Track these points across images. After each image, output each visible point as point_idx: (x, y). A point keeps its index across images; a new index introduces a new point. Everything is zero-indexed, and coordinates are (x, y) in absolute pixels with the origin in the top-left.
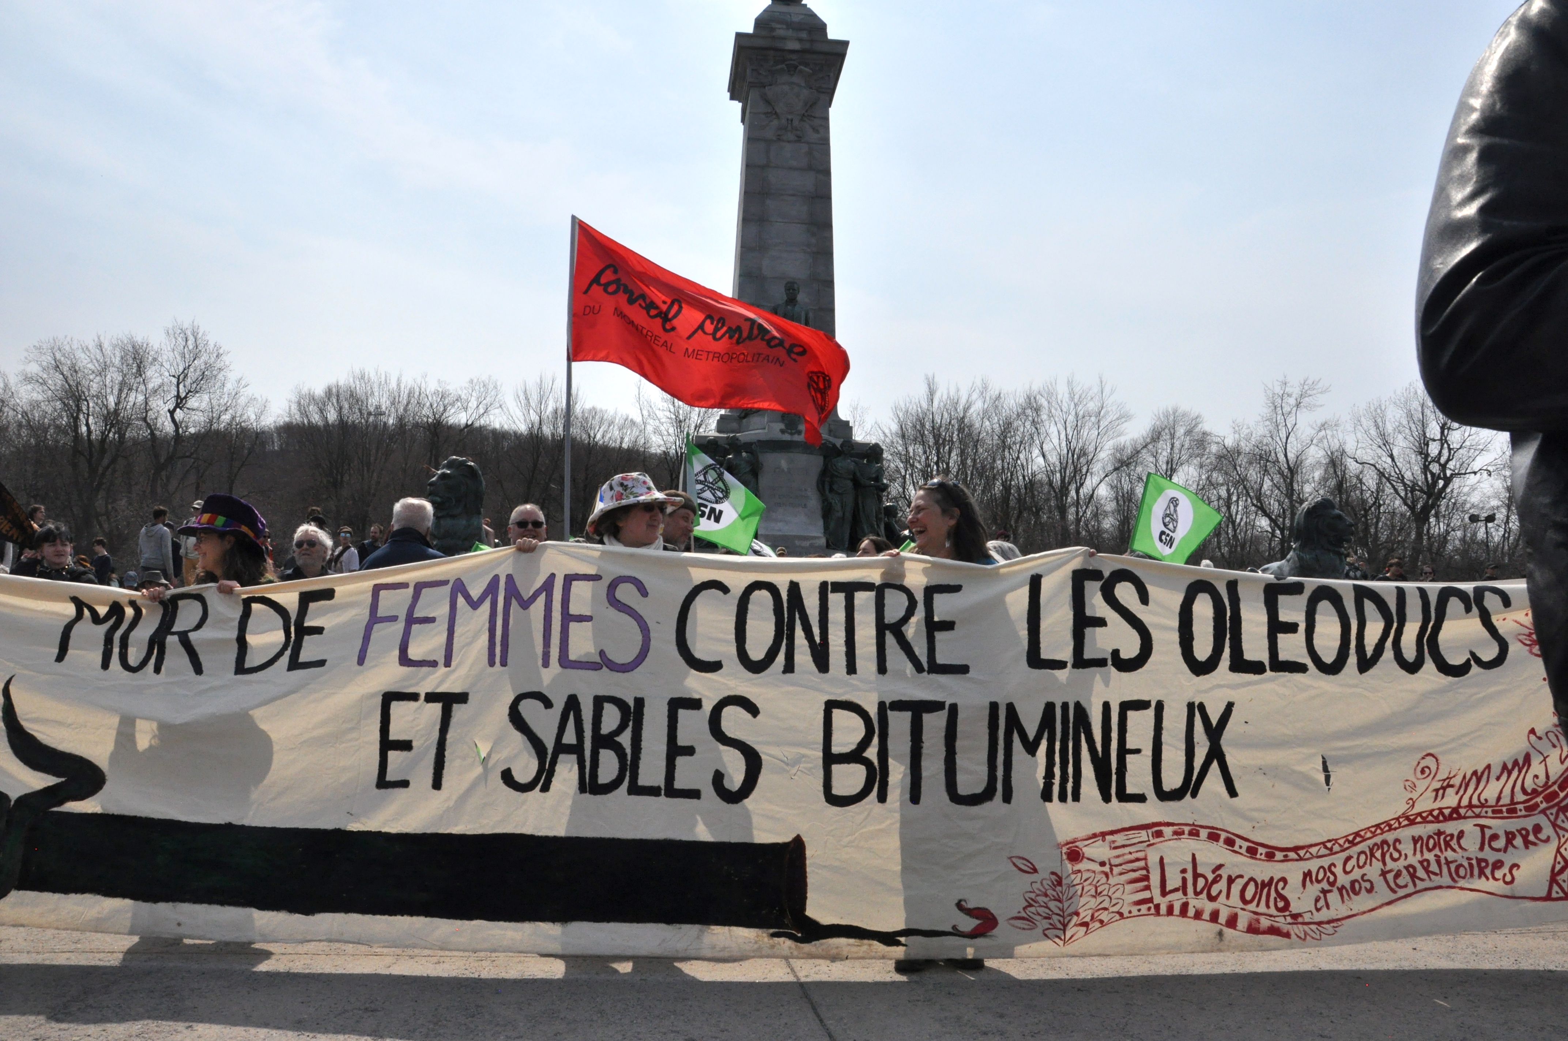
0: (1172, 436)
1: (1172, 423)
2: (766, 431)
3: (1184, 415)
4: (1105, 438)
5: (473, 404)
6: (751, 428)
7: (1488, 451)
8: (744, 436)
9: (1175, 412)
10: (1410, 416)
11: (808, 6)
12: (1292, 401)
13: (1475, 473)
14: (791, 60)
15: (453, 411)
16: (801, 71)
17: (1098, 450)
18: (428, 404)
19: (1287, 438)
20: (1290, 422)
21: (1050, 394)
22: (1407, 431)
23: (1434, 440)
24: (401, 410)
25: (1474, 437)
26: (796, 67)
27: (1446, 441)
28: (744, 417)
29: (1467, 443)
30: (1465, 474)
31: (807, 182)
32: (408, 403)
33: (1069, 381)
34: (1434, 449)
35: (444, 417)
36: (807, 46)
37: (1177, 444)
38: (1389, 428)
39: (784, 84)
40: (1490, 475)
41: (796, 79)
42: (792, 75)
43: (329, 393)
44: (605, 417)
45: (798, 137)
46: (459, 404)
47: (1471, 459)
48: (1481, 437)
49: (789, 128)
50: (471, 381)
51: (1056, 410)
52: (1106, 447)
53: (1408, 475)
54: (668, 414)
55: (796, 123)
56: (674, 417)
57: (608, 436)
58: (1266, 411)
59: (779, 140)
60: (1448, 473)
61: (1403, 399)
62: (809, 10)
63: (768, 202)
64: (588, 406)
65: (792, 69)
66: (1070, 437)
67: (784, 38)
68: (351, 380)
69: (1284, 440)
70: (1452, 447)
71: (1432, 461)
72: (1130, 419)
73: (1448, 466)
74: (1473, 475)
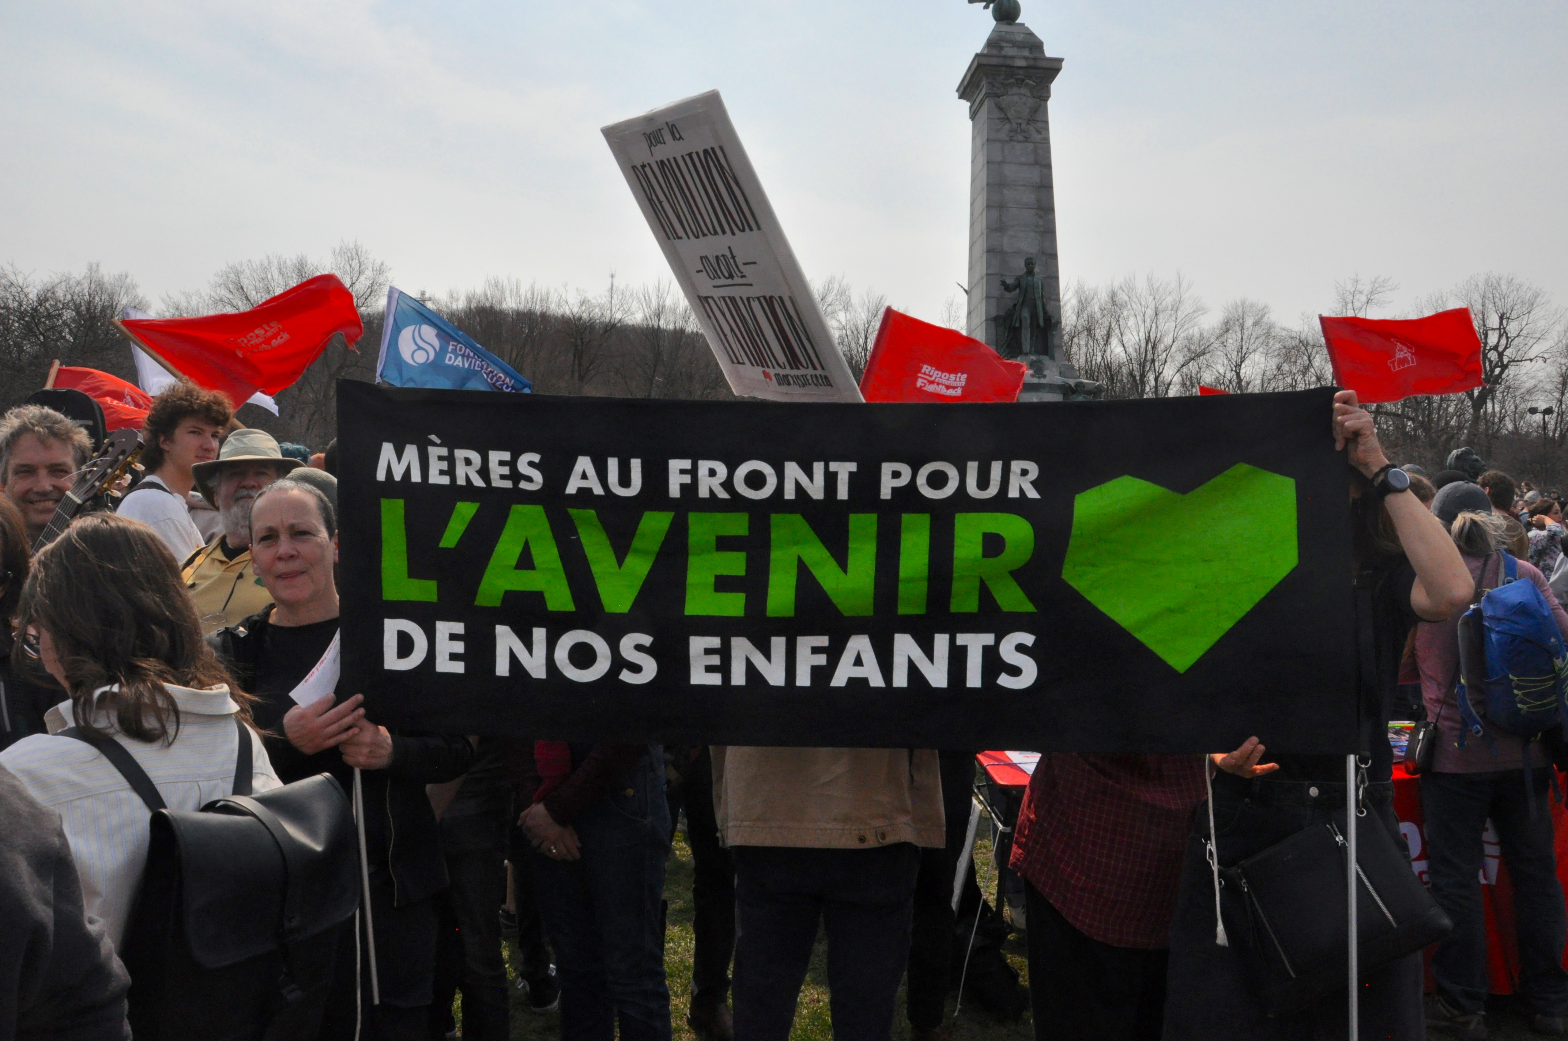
0: (1242, 327)
1: (1240, 313)
3: (1252, 306)
4: (1182, 330)
7: (1545, 339)
9: (1243, 303)
11: (1026, 25)
12: (1363, 298)
13: (1531, 360)
14: (1019, 74)
16: (1027, 84)
17: (1175, 340)
21: (1131, 290)
23: (1493, 328)
25: (1531, 325)
26: (1023, 80)
27: (1505, 332)
29: (1524, 332)
30: (1521, 361)
33: (1148, 279)
34: (1493, 337)
36: (1031, 63)
37: (1246, 333)
39: (1013, 95)
40: (1545, 362)
41: (1023, 91)
42: (1020, 87)
45: (1025, 137)
47: (1528, 347)
48: (1539, 325)
49: (1019, 130)
51: (1136, 304)
52: (1182, 338)
55: (1024, 126)
59: (1011, 140)
60: (1505, 360)
61: (1464, 292)
62: (1027, 29)
63: (1005, 192)
65: (1020, 82)
66: (1149, 328)
67: (1013, 57)
70: (1509, 335)
71: (1490, 350)
72: (1205, 313)
73: (1505, 353)
74: (1529, 362)
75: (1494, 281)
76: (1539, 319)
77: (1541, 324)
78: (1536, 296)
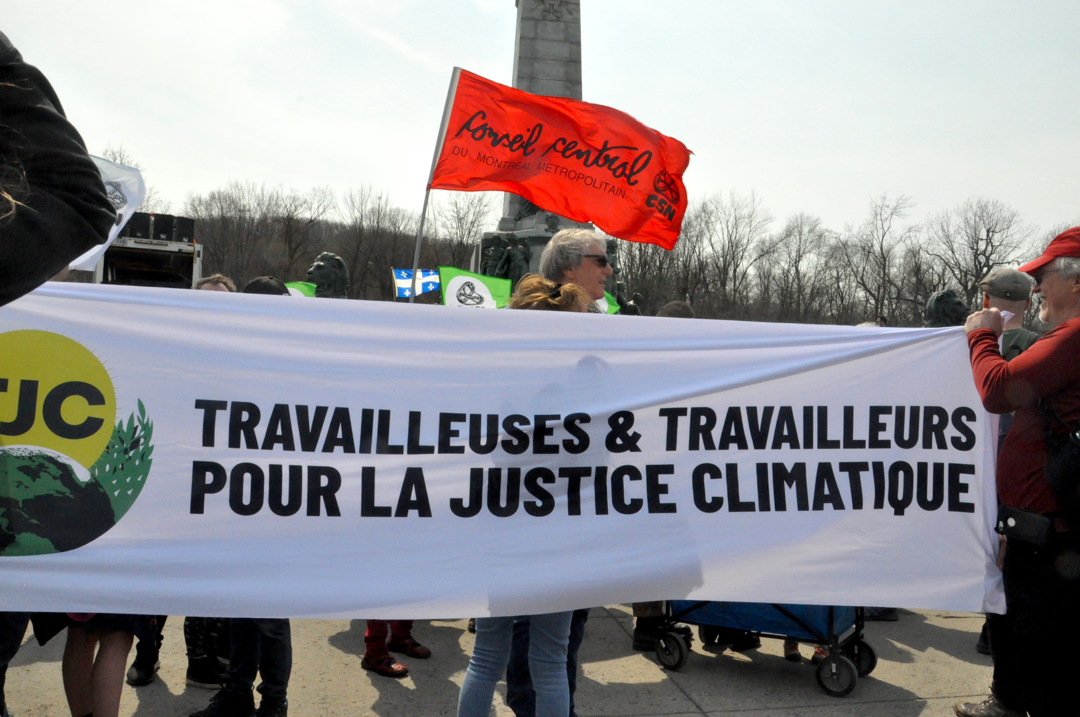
0: (800, 233)
1: (799, 223)
2: (535, 230)
3: (808, 218)
4: (755, 234)
5: (315, 205)
6: (524, 227)
7: (1019, 248)
8: (519, 234)
9: (802, 216)
10: (967, 221)
12: (889, 211)
13: (1009, 263)
15: (301, 210)
17: (750, 242)
18: (284, 205)
19: (883, 237)
20: (886, 226)
21: (718, 203)
22: (964, 233)
23: (982, 240)
24: (264, 209)
25: (1009, 238)
27: (990, 242)
28: (519, 220)
29: (1004, 242)
30: (1002, 263)
31: (564, 51)
32: (269, 204)
33: (731, 194)
34: (982, 246)
35: (295, 214)
37: (803, 238)
38: (952, 230)
40: (1019, 265)
43: (213, 197)
44: (406, 215)
45: (557, 17)
46: (306, 205)
47: (1007, 254)
48: (1015, 238)
49: (551, 10)
50: (314, 189)
51: (721, 213)
52: (754, 240)
53: (963, 263)
54: (452, 213)
55: (556, 7)
56: (456, 215)
57: (408, 228)
58: (870, 217)
59: (544, 19)
60: (991, 263)
61: (963, 210)
63: (537, 65)
64: (394, 207)
66: (731, 232)
68: (229, 188)
69: (881, 238)
70: (994, 244)
71: (980, 254)
72: (772, 221)
73: (990, 258)
74: (1008, 264)
75: (984, 204)
76: (1015, 233)
77: (1017, 237)
78: (1014, 215)
